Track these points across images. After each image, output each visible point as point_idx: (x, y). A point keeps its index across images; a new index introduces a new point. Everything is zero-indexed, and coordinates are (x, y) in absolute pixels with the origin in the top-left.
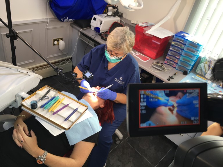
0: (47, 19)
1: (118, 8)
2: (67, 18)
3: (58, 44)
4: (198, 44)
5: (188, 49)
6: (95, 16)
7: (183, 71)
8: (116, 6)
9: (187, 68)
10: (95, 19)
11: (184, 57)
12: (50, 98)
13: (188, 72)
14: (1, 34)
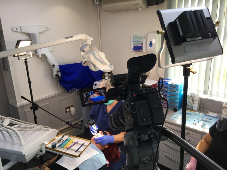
0: (59, 93)
1: (112, 73)
2: (74, 89)
3: (70, 111)
4: (176, 85)
5: (170, 91)
6: (95, 83)
7: (173, 109)
8: (111, 72)
9: (175, 105)
10: (96, 85)
11: (170, 98)
12: (64, 141)
13: (178, 108)
14: (25, 112)
